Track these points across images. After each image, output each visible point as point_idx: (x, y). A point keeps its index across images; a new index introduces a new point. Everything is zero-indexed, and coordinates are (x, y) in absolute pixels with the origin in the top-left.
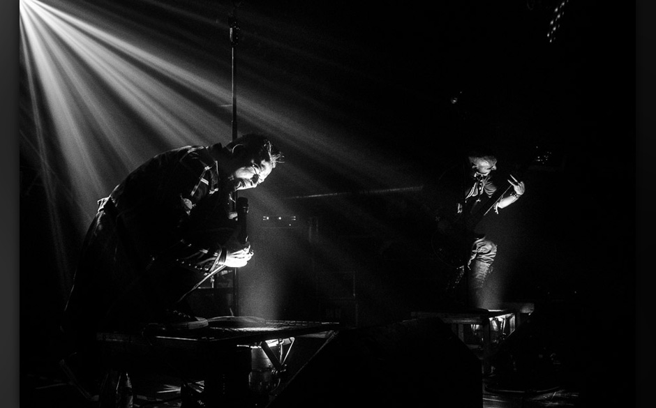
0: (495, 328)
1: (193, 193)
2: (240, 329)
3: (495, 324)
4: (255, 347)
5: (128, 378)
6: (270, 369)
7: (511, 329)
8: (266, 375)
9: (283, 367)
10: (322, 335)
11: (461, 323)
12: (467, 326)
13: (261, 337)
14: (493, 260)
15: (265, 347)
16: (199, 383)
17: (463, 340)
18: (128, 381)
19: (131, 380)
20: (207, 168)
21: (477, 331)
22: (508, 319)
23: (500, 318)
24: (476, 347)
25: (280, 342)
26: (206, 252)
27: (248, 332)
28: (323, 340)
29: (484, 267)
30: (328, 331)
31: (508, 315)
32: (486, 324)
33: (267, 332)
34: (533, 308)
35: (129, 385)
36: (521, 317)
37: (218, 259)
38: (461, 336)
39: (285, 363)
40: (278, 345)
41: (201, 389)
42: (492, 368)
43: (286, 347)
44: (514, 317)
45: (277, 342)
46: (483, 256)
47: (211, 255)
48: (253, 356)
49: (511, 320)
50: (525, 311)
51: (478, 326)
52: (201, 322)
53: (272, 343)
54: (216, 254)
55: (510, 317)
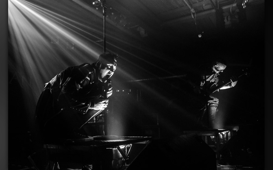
0: (221, 137)
1: (81, 82)
2: (108, 141)
3: (221, 136)
4: (115, 149)
6: (121, 158)
7: (229, 138)
8: (119, 161)
9: (127, 157)
10: (144, 143)
11: (206, 136)
12: (209, 137)
13: (117, 144)
14: (217, 106)
15: (119, 148)
16: (90, 166)
17: (207, 143)
18: (58, 166)
19: (59, 165)
20: (90, 73)
21: (213, 139)
22: (227, 133)
23: (224, 133)
24: (213, 146)
25: (125, 146)
26: (84, 104)
27: (111, 142)
28: (145, 145)
29: (214, 109)
30: (147, 140)
31: (227, 131)
32: (217, 136)
33: (120, 142)
34: (238, 128)
35: (59, 168)
36: (233, 132)
37: (89, 107)
38: (206, 141)
39: (128, 156)
40: (125, 148)
41: (91, 168)
42: (221, 155)
43: (128, 148)
44: (230, 132)
45: (124, 146)
46: (213, 105)
47: (86, 105)
48: (114, 153)
50: (235, 129)
51: (213, 137)
52: (90, 138)
53: (122, 147)
54: (88, 105)
55: (228, 133)
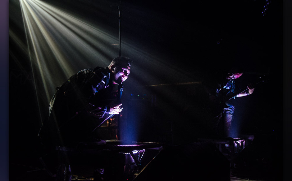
0: (236, 146)
1: (98, 86)
2: (121, 145)
3: (236, 144)
4: (127, 154)
5: (70, 167)
6: (134, 163)
7: (243, 147)
8: (132, 166)
9: (140, 163)
10: (158, 149)
11: (220, 144)
12: (223, 145)
13: (130, 149)
14: (233, 113)
15: (132, 153)
16: (102, 170)
17: (221, 151)
18: (70, 169)
19: (71, 168)
20: (105, 77)
21: (228, 147)
22: (242, 142)
23: (238, 142)
24: (227, 154)
25: (138, 151)
26: (101, 108)
27: (124, 147)
28: (158, 151)
29: (230, 117)
30: (160, 146)
31: (242, 140)
32: (232, 144)
33: (133, 147)
34: (254, 137)
35: (70, 171)
36: (248, 141)
37: (106, 111)
38: (220, 149)
39: (140, 161)
40: (138, 153)
41: (102, 173)
42: (235, 164)
43: (141, 154)
47: (103, 110)
48: (126, 158)
49: (244, 142)
50: (250, 139)
51: (228, 145)
52: (103, 142)
53: (135, 152)
54: (105, 109)
